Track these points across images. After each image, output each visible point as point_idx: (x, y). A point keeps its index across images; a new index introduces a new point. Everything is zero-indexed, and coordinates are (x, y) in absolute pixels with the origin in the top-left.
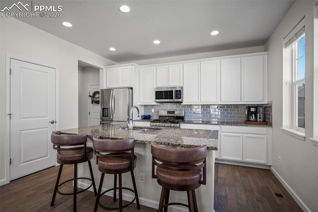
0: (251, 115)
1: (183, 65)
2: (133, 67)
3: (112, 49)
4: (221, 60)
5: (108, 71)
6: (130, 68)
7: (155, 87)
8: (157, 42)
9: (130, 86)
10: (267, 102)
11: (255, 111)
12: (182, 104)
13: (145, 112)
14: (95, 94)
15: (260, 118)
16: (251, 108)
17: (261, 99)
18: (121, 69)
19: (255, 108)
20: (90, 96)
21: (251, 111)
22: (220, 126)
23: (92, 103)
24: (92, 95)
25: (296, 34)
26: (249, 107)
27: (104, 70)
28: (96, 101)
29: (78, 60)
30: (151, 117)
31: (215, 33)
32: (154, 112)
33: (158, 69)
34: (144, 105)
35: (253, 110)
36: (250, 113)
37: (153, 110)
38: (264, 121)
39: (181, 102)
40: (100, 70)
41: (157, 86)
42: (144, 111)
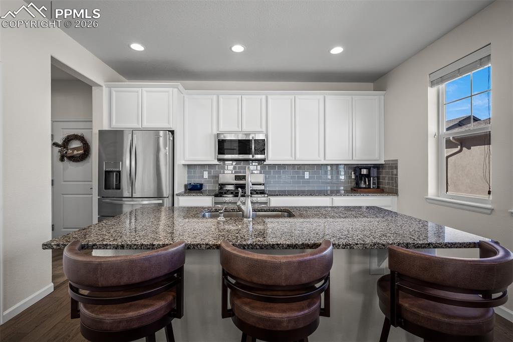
0: (361, 180)
1: (267, 97)
2: (176, 90)
3: (137, 47)
4: (325, 97)
5: (114, 94)
6: (168, 92)
7: (215, 132)
8: (238, 48)
9: (169, 127)
10: (383, 161)
11: (368, 173)
12: (265, 163)
13: (189, 177)
14: (70, 140)
15: (374, 183)
16: (362, 170)
17: (377, 157)
18: (147, 92)
19: (368, 170)
20: (55, 144)
21: (362, 173)
22: (332, 197)
23: (62, 159)
24: (60, 142)
25: (459, 69)
26: (357, 168)
27: (105, 90)
28: (71, 155)
29: (52, 58)
30: (203, 187)
31: (337, 50)
32: (207, 177)
33: (221, 100)
34: (188, 165)
35: (364, 172)
36: (360, 177)
37: (206, 175)
38: (378, 187)
39: (264, 160)
40: (93, 88)
41: (220, 130)
42: (187, 175)
